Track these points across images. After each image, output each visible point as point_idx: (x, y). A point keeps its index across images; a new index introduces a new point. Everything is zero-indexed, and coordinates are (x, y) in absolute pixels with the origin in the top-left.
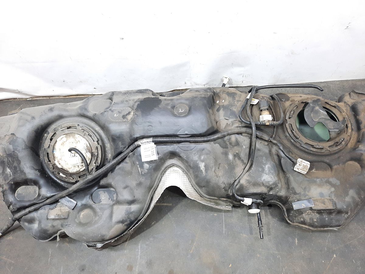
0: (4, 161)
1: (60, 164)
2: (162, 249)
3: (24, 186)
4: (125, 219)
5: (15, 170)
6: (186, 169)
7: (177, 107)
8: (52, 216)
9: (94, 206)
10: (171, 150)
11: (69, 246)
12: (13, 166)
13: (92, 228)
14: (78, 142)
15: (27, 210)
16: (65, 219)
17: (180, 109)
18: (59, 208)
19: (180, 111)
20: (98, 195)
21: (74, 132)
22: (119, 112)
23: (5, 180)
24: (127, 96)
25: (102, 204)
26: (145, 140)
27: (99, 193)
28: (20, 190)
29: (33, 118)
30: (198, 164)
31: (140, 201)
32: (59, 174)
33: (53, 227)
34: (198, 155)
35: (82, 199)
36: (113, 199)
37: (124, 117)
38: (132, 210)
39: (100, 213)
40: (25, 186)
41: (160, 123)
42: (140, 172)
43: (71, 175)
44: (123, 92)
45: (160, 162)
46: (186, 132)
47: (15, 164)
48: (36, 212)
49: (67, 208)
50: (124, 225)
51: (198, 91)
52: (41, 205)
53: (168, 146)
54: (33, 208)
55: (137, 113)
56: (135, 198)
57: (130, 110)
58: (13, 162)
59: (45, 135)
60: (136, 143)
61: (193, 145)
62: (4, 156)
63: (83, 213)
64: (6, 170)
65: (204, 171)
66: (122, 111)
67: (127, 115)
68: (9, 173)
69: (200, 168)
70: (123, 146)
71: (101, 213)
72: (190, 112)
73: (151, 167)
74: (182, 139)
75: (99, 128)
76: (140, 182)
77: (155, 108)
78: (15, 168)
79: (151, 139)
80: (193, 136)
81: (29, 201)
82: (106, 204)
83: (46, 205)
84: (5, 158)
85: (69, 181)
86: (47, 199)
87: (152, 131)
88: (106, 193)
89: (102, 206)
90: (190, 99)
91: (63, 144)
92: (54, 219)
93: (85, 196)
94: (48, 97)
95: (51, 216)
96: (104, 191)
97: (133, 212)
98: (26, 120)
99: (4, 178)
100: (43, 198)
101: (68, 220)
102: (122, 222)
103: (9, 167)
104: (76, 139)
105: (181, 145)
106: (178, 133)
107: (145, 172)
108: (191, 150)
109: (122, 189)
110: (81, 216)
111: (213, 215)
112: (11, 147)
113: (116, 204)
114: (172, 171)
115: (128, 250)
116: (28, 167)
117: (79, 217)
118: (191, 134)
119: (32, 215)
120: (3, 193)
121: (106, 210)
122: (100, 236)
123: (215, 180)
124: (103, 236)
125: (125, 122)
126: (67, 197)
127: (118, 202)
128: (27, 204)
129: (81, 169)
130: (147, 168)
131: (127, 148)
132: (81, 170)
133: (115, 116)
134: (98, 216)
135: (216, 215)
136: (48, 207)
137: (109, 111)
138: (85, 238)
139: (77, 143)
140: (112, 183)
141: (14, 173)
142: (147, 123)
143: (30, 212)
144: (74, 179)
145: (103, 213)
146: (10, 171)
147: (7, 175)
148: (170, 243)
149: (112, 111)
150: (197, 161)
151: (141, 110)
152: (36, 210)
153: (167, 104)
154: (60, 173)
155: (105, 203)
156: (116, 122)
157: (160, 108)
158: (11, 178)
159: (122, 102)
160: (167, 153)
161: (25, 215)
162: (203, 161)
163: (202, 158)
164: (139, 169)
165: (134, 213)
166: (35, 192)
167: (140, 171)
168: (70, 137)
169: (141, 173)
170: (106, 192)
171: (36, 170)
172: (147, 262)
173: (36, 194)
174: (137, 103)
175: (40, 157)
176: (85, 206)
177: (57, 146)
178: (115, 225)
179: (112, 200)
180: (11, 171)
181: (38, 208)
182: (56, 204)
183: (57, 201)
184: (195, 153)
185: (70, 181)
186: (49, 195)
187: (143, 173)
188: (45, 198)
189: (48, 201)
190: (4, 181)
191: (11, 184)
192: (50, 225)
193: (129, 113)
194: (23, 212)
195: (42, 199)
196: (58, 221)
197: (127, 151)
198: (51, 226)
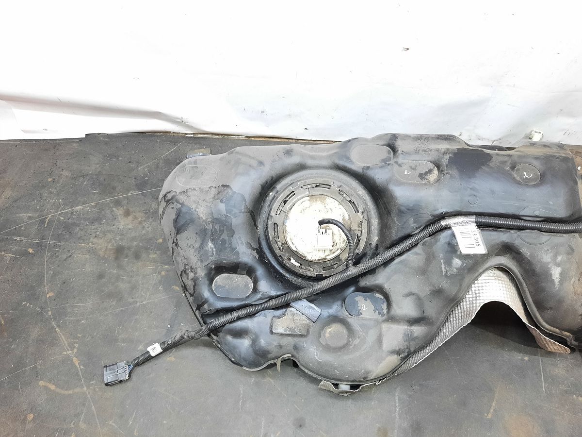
0: (205, 230)
1: (293, 243)
2: (436, 406)
3: (226, 274)
4: (402, 348)
5: (222, 246)
6: (522, 275)
7: (518, 170)
8: (280, 328)
9: (351, 320)
10: (504, 240)
11: (273, 383)
12: (221, 238)
13: (351, 356)
14: (330, 211)
15: (235, 315)
16: (302, 336)
17: (525, 173)
18: (291, 317)
19: (526, 175)
20: (355, 303)
21: (325, 194)
22: (412, 168)
23: (202, 261)
24: (422, 143)
25: (364, 319)
26: (461, 219)
27: (357, 299)
28: (221, 279)
29: (261, 163)
30: (549, 269)
31: (431, 321)
32: (290, 260)
33: (279, 348)
34: (551, 254)
35: (330, 307)
36: (382, 313)
37: (422, 176)
38: (415, 335)
39: (362, 333)
40: (228, 275)
41: (493, 192)
42: (444, 272)
43: (311, 263)
44: (412, 136)
45: (481, 258)
46: (537, 213)
47: (225, 236)
48: (250, 319)
49: (304, 318)
50: (399, 357)
51: (548, 147)
52: (258, 308)
53: (501, 234)
54: (244, 312)
55: (450, 172)
56: (425, 314)
57: (431, 166)
58: (222, 231)
59: (271, 194)
60: (443, 223)
61: (545, 237)
62: (208, 220)
63: (330, 330)
64: (207, 245)
65: (557, 282)
66: (416, 166)
67: (426, 173)
68: (210, 250)
69: (551, 276)
70: (415, 225)
71: (364, 334)
72: (542, 179)
73: (465, 264)
74: (528, 224)
75: (364, 191)
76: (440, 289)
77: (483, 167)
78: (224, 242)
79: (473, 219)
80: (547, 220)
81: (238, 300)
82: (370, 319)
83: (266, 310)
84: (209, 224)
85: (304, 274)
86: (269, 300)
87: (474, 205)
88: (369, 301)
89: (364, 322)
90: (542, 157)
91: (303, 211)
92: (282, 334)
93: (333, 302)
94: (222, 135)
95: (277, 329)
96: (364, 296)
97: (417, 338)
98: (250, 166)
99: (200, 257)
100: (263, 297)
101: (308, 338)
102: (398, 353)
103: (212, 240)
104: (326, 205)
105: (523, 233)
106: (521, 213)
107: (452, 273)
108: (542, 243)
109: (402, 297)
110: (327, 335)
111: (523, 360)
112: (222, 207)
113: (388, 321)
114: (492, 276)
115: (377, 402)
116: (244, 243)
117: (324, 336)
118: (545, 217)
119: (244, 324)
120: (194, 282)
121: (371, 329)
122: (363, 371)
123: (571, 300)
124: (368, 372)
125: (425, 184)
126: (305, 300)
127: (392, 319)
128: (235, 304)
129: (328, 255)
130: (457, 267)
131: (422, 230)
132: (329, 258)
133: (406, 173)
134: (359, 338)
135: (526, 358)
136: (270, 313)
137: (394, 164)
138: (338, 372)
139: (327, 212)
140: (386, 286)
141: (220, 251)
142: (469, 190)
143: (239, 318)
144: (315, 271)
145: (367, 333)
146: (212, 246)
147: (206, 252)
148: (450, 399)
149: (400, 166)
150: (548, 263)
151: (457, 168)
152: (251, 315)
153: (504, 163)
154: (292, 258)
155: (368, 317)
156: (410, 184)
157: (491, 167)
158: (213, 258)
159: (417, 152)
160: (497, 244)
161: (230, 323)
162: (558, 265)
163: (559, 259)
164: (443, 266)
165: (417, 340)
166: (247, 285)
167: (443, 270)
168: (316, 201)
169: (446, 274)
170: (367, 298)
171: (254, 249)
172: (411, 426)
173: (249, 289)
174: (448, 156)
175: (257, 229)
176: (335, 319)
177: (293, 214)
178: (387, 356)
179: (379, 313)
180: (215, 247)
181: (254, 313)
182: (285, 310)
183: (287, 305)
184: (548, 250)
185: (307, 273)
186: (273, 293)
187: (449, 274)
188: (266, 298)
189: (272, 303)
190: (199, 263)
191: (211, 269)
192: (275, 343)
193: (430, 171)
194: (229, 317)
195: (260, 299)
196: (289, 338)
197: (422, 235)
198: (276, 346)
